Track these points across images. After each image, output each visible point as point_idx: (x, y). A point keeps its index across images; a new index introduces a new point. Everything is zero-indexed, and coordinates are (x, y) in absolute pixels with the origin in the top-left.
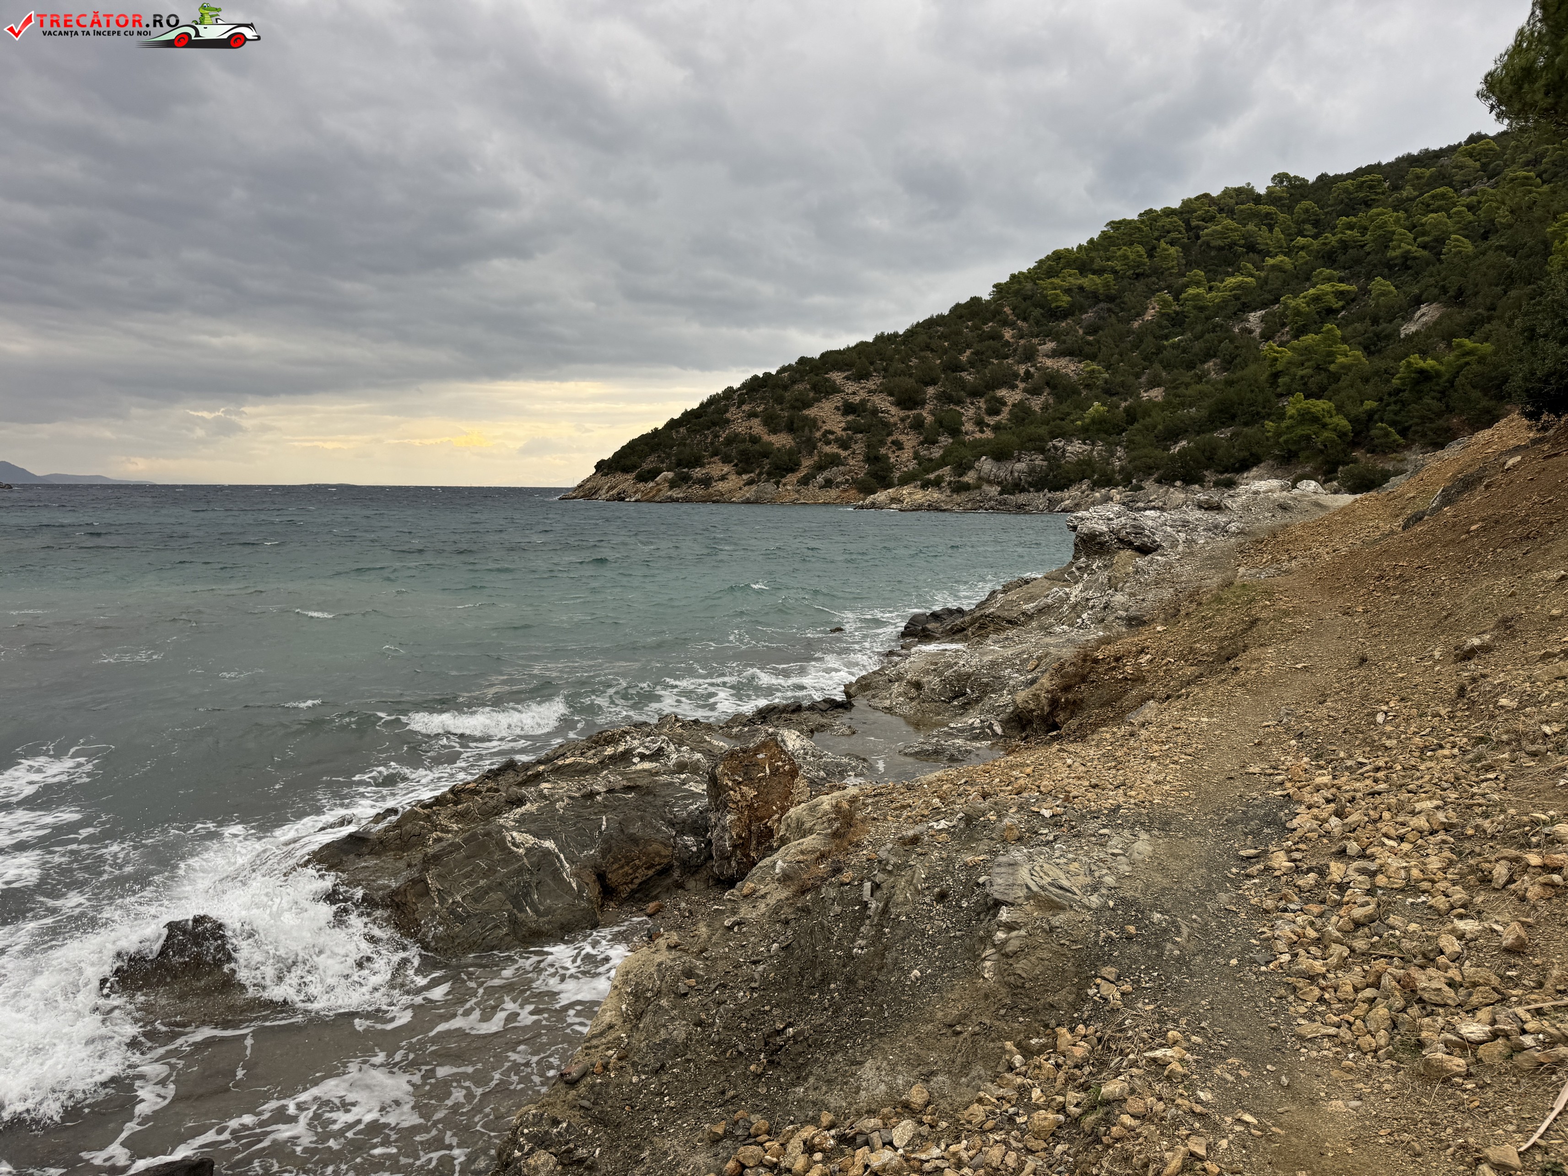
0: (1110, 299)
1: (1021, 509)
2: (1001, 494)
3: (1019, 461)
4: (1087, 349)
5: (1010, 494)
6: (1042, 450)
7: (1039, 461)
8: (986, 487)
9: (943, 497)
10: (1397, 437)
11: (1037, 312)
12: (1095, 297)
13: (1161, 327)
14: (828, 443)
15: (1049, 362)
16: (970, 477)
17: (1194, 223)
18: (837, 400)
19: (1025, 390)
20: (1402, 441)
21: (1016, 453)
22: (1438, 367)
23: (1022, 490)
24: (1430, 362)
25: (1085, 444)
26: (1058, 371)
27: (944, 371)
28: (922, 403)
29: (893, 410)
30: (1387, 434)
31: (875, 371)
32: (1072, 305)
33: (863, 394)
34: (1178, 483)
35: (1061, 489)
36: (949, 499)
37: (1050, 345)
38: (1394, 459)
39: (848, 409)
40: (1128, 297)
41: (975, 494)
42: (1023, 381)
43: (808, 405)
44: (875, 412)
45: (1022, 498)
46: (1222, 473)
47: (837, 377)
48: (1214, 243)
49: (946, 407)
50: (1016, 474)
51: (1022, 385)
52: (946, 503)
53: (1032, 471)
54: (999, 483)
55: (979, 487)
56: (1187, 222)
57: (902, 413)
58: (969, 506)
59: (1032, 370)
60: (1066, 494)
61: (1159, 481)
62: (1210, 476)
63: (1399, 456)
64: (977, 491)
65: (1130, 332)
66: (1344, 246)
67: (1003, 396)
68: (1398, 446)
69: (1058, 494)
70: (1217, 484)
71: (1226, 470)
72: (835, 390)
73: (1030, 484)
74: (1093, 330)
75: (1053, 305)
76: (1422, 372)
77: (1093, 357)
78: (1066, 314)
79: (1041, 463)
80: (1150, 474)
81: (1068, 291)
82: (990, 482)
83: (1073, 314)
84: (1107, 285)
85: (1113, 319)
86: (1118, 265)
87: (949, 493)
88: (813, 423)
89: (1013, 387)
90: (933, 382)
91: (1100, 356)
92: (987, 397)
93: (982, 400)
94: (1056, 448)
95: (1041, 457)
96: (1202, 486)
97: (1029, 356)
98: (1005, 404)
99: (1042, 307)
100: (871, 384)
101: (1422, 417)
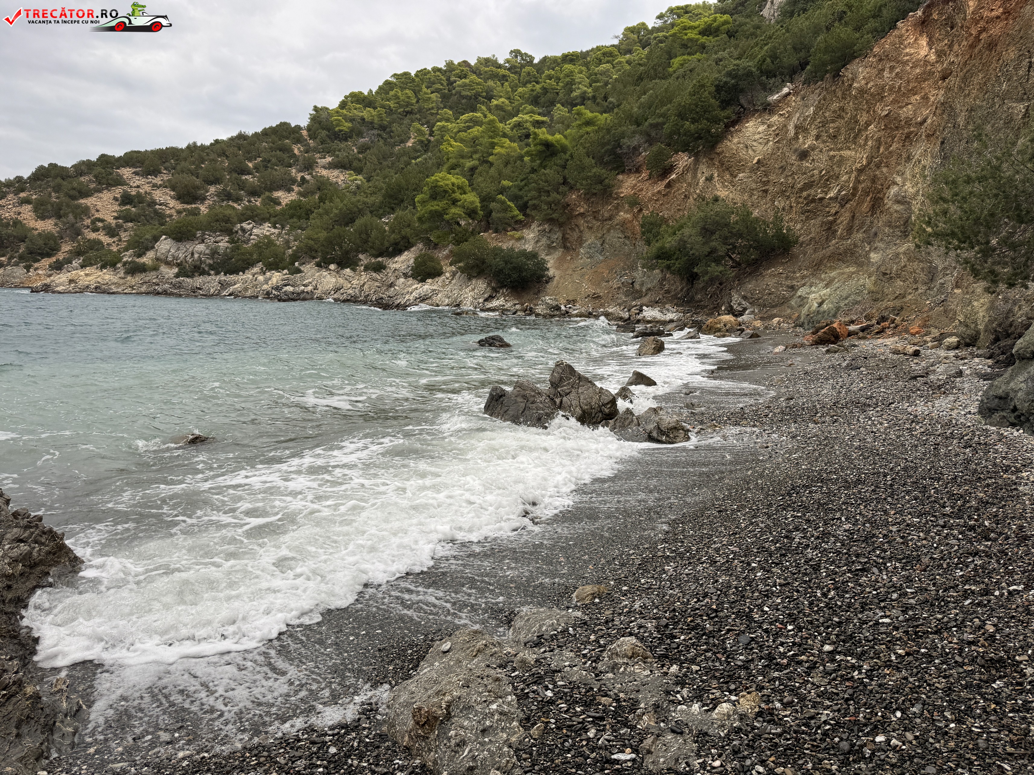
0: (383, 128)
1: (194, 293)
2: (177, 276)
3: (203, 242)
4: (355, 164)
5: (188, 277)
6: (229, 232)
7: (224, 243)
8: (164, 269)
9: (115, 279)
10: (516, 212)
11: (324, 133)
12: (371, 125)
13: (417, 151)
14: (96, 230)
15: (324, 172)
16: (147, 259)
17: (453, 79)
18: (118, 191)
19: (299, 193)
20: (521, 217)
21: (199, 234)
22: (564, 141)
23: (203, 273)
24: (558, 136)
25: (275, 227)
26: (328, 179)
27: (230, 173)
28: (203, 199)
29: (172, 203)
30: (506, 209)
31: (166, 169)
32: (352, 130)
33: (147, 188)
34: (332, 267)
35: (235, 271)
36: (122, 281)
37: (329, 159)
38: (512, 237)
39: (126, 199)
40: (395, 127)
41: (151, 276)
42: (299, 186)
43: (87, 194)
44: (154, 203)
45: (198, 281)
46: (376, 256)
47: (126, 172)
48: (464, 93)
49: (225, 203)
50: (196, 256)
51: (296, 188)
52: (117, 284)
53: (214, 253)
54: (178, 265)
55: (156, 269)
56: (448, 79)
57: (180, 206)
58: (144, 289)
59: (308, 177)
60: (241, 276)
61: (319, 265)
62: (364, 259)
63: (517, 234)
64: (154, 273)
65: (392, 154)
66: (545, 91)
67: (279, 198)
68: (517, 222)
69: (233, 277)
70: (367, 268)
71: (381, 255)
72: (120, 182)
73: (211, 267)
74: (363, 149)
75: (337, 129)
76: (547, 145)
77: (359, 171)
78: (345, 137)
79: (227, 245)
80: (314, 258)
81: (352, 120)
82: (168, 264)
83: (351, 137)
84: (380, 116)
85: (381, 143)
86: (392, 104)
87: (122, 275)
88: (86, 211)
89: (289, 190)
90: (216, 181)
91: (365, 171)
92: (262, 196)
93: (260, 200)
94: (243, 230)
95: (227, 239)
96: (354, 270)
97: (309, 166)
98: (279, 204)
99: (329, 130)
100: (158, 180)
101: (539, 190)
